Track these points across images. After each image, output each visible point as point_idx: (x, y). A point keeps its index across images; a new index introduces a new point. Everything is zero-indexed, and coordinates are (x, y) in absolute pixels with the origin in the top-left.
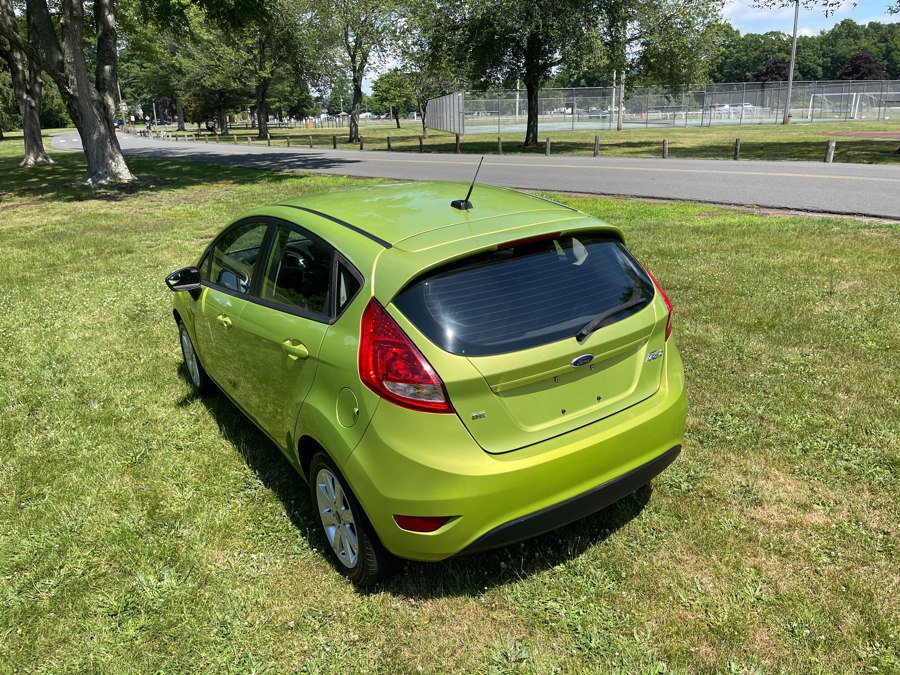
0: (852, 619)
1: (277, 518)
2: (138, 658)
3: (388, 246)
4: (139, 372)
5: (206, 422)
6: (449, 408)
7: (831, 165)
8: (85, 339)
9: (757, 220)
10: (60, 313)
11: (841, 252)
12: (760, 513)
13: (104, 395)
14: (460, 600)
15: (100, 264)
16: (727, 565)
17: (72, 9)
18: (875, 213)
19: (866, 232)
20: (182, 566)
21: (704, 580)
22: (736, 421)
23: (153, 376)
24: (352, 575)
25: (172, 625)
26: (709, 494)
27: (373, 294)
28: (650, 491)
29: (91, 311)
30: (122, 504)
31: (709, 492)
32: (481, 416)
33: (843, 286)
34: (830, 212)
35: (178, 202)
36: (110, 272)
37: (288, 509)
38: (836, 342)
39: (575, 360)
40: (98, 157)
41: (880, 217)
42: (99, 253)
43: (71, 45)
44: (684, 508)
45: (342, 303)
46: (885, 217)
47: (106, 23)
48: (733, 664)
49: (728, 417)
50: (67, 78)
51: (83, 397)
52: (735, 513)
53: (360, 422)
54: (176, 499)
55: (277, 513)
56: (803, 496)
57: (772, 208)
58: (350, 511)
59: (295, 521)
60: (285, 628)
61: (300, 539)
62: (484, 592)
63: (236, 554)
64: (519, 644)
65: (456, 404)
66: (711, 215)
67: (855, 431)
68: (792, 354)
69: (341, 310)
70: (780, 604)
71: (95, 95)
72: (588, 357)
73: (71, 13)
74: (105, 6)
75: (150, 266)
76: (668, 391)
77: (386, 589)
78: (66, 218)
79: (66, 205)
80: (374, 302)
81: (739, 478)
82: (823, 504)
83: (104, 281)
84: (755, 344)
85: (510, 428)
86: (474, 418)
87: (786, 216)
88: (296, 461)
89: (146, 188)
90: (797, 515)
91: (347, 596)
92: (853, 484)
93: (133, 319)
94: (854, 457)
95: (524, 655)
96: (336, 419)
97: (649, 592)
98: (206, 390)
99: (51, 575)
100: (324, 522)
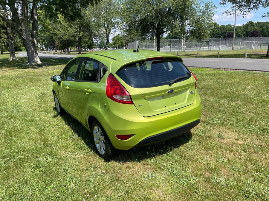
0: (251, 167)
1: (82, 144)
2: (40, 178)
3: (115, 59)
4: (42, 109)
5: (61, 121)
6: (132, 103)
7: (246, 59)
8: (26, 102)
9: (224, 72)
10: (19, 96)
11: (249, 79)
12: (224, 141)
13: (31, 115)
14: (135, 162)
15: (31, 84)
16: (214, 153)
17: (25, 14)
18: (259, 70)
19: (256, 74)
20: (53, 156)
21: (207, 157)
22: (217, 119)
23: (46, 110)
24: (103, 157)
25: (49, 170)
26: (209, 137)
27: (110, 72)
28: (191, 136)
29: (28, 95)
30: (35, 141)
31: (209, 136)
32: (141, 106)
33: (249, 87)
34: (245, 70)
35: (54, 69)
36: (34, 86)
37: (85, 142)
38: (247, 100)
39: (168, 91)
40: (31, 57)
41: (260, 71)
42: (31, 81)
43: (25, 25)
44: (202, 140)
45: (101, 76)
46: (262, 71)
47: (34, 18)
48: (215, 177)
49: (215, 119)
50: (23, 34)
51: (25, 115)
52: (217, 141)
53: (106, 108)
54: (52, 140)
55: (82, 142)
56: (237, 137)
57: (228, 69)
58: (103, 136)
59: (87, 144)
60: (83, 170)
61: (88, 149)
62: (142, 160)
63: (69, 153)
64: (152, 173)
65: (134, 102)
66: (211, 71)
67: (252, 121)
68: (234, 104)
69: (101, 78)
70: (229, 163)
71: (31, 39)
72: (172, 91)
73: (25, 15)
74: (35, 14)
75: (46, 84)
76: (196, 103)
77: (113, 160)
78: (21, 73)
79: (22, 70)
80: (111, 75)
81: (218, 133)
82: (242, 139)
83: (32, 88)
84: (223, 101)
85: (150, 110)
86: (139, 106)
87: (232, 71)
88: (87, 127)
89: (45, 65)
90: (235, 141)
91: (102, 162)
92: (251, 134)
93: (40, 97)
94: (251, 128)
95: (154, 175)
96: (99, 108)
97: (191, 160)
98: (62, 113)
99: (14, 158)
100: (95, 143)
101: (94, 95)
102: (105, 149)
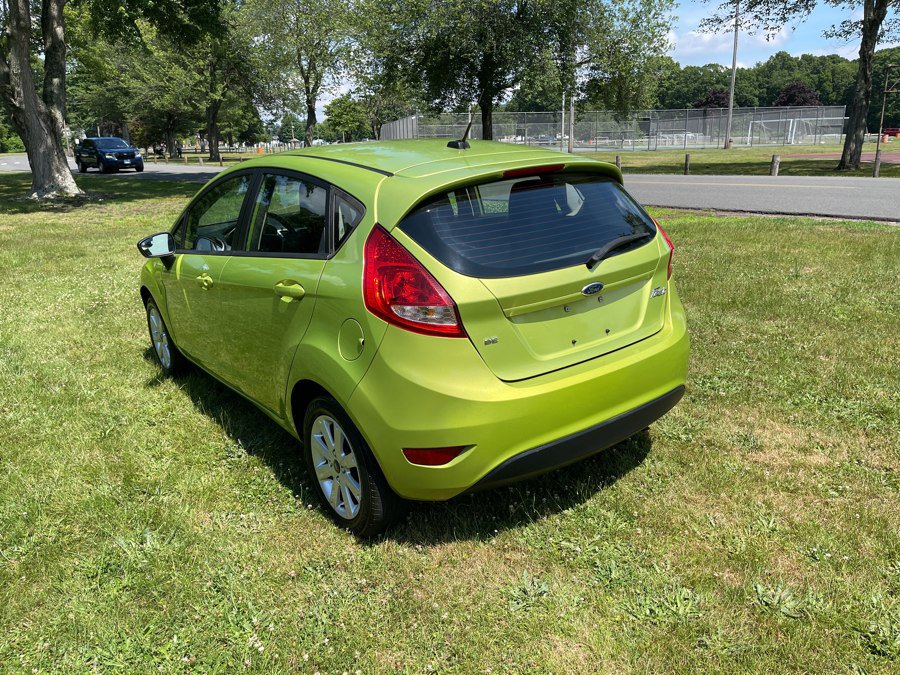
0: (869, 544)
1: (265, 480)
2: (125, 614)
3: (390, 174)
4: (102, 358)
5: (179, 399)
6: (460, 332)
7: (775, 177)
8: (40, 332)
9: (715, 220)
10: (10, 310)
11: (801, 243)
12: (761, 457)
13: (65, 378)
14: (469, 544)
15: (52, 266)
16: (737, 501)
17: (19, 19)
18: (827, 213)
19: (821, 228)
20: (165, 528)
21: (717, 514)
22: (725, 382)
23: (117, 360)
24: (354, 525)
25: (159, 581)
26: (709, 443)
27: (376, 221)
28: (650, 443)
29: (45, 307)
30: (93, 476)
31: (708, 441)
32: (494, 342)
33: (808, 271)
34: (783, 214)
35: (130, 213)
36: (61, 273)
37: (277, 472)
38: (808, 313)
39: (585, 288)
40: (44, 170)
41: (832, 216)
42: (50, 258)
43: (19, 56)
44: (685, 456)
45: (341, 236)
46: (837, 217)
47: (54, 35)
48: (759, 586)
49: (716, 379)
50: (13, 90)
51: (40, 380)
52: (738, 458)
53: (365, 352)
54: (153, 469)
55: (265, 476)
56: (801, 440)
57: (728, 211)
58: (352, 454)
59: (285, 481)
60: (285, 578)
61: (292, 499)
62: (494, 535)
63: (224, 516)
64: (536, 580)
65: (468, 327)
66: (671, 217)
67: (840, 386)
68: (769, 326)
69: (339, 244)
70: (796, 532)
71: (43, 107)
72: (598, 285)
73: (18, 23)
74: (54, 18)
75: (105, 267)
76: (671, 329)
77: (391, 538)
78: (12, 228)
79: (12, 217)
80: (378, 228)
81: (736, 429)
82: (822, 448)
83: (57, 280)
84: (731, 319)
85: (523, 356)
86: (486, 343)
87: (742, 217)
88: (287, 421)
89: (95, 201)
90: (800, 458)
91: (348, 547)
92: (848, 429)
93: (91, 312)
94: (849, 408)
95: (544, 588)
96: (336, 353)
97: (664, 528)
98: (181, 369)
99: (20, 543)
100: (320, 476)
101: (316, 306)
102: (358, 498)
